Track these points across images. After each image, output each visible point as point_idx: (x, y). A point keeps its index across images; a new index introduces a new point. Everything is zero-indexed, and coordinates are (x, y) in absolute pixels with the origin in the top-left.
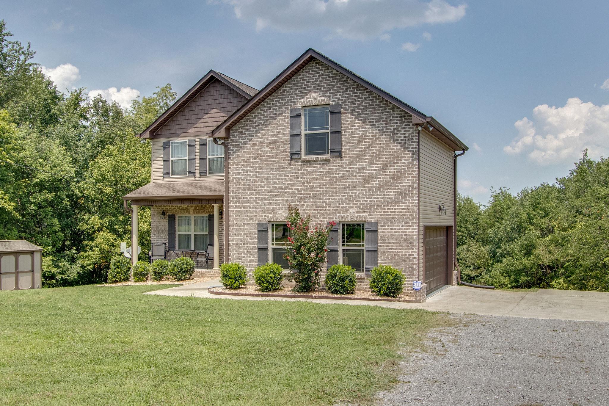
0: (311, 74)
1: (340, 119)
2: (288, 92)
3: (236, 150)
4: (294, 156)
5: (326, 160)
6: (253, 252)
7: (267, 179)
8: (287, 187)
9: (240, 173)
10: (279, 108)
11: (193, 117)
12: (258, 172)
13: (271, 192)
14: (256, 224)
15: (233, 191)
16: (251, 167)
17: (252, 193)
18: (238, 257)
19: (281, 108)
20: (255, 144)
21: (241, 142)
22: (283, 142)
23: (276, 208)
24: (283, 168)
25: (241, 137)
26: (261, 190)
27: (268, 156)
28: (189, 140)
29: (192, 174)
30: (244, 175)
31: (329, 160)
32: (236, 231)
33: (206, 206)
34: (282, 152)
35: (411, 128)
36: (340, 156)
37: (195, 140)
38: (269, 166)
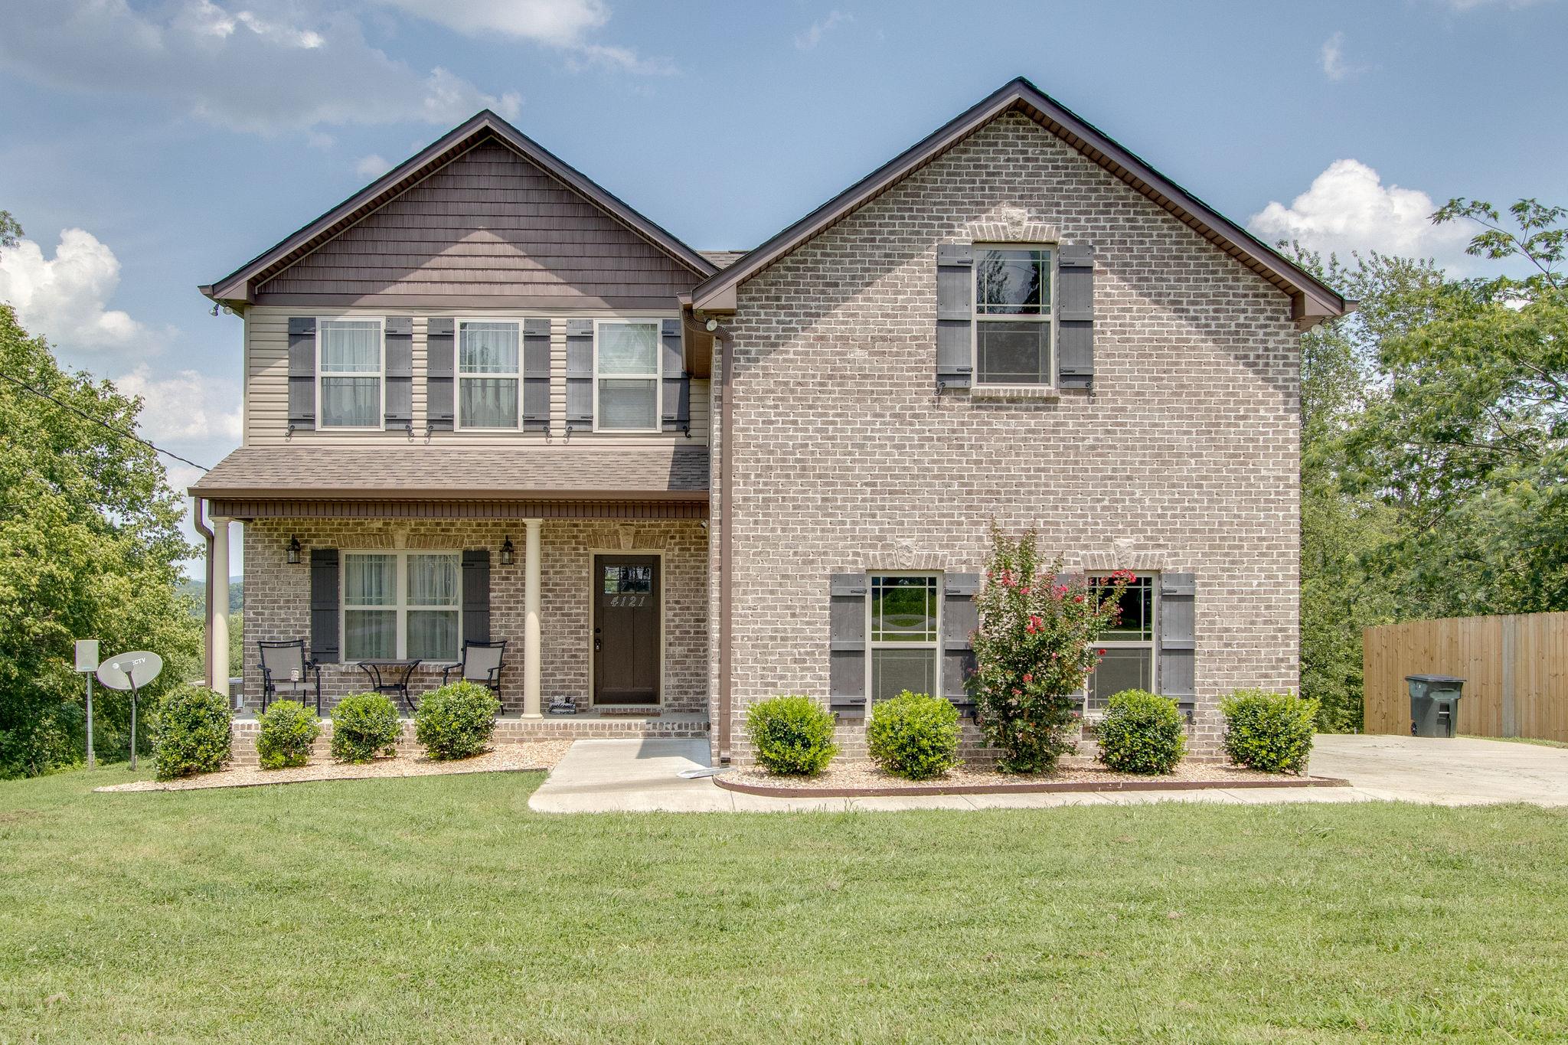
0: (1001, 152)
1: (1089, 289)
2: (929, 196)
3: (759, 352)
4: (948, 382)
5: (1046, 400)
6: (815, 661)
7: (861, 446)
8: (927, 469)
9: (771, 422)
10: (903, 240)
11: (407, 247)
12: (833, 423)
13: (874, 484)
14: (825, 577)
15: (746, 476)
16: (810, 407)
17: (813, 484)
18: (762, 677)
19: (909, 241)
20: (822, 338)
21: (776, 330)
22: (916, 338)
23: (893, 531)
24: (915, 416)
25: (775, 314)
26: (841, 477)
27: (865, 377)
28: (389, 320)
29: (399, 423)
30: (785, 430)
31: (1056, 400)
32: (754, 600)
33: (452, 524)
34: (912, 369)
35: (1282, 327)
36: (1088, 391)
37: (409, 320)
38: (869, 408)
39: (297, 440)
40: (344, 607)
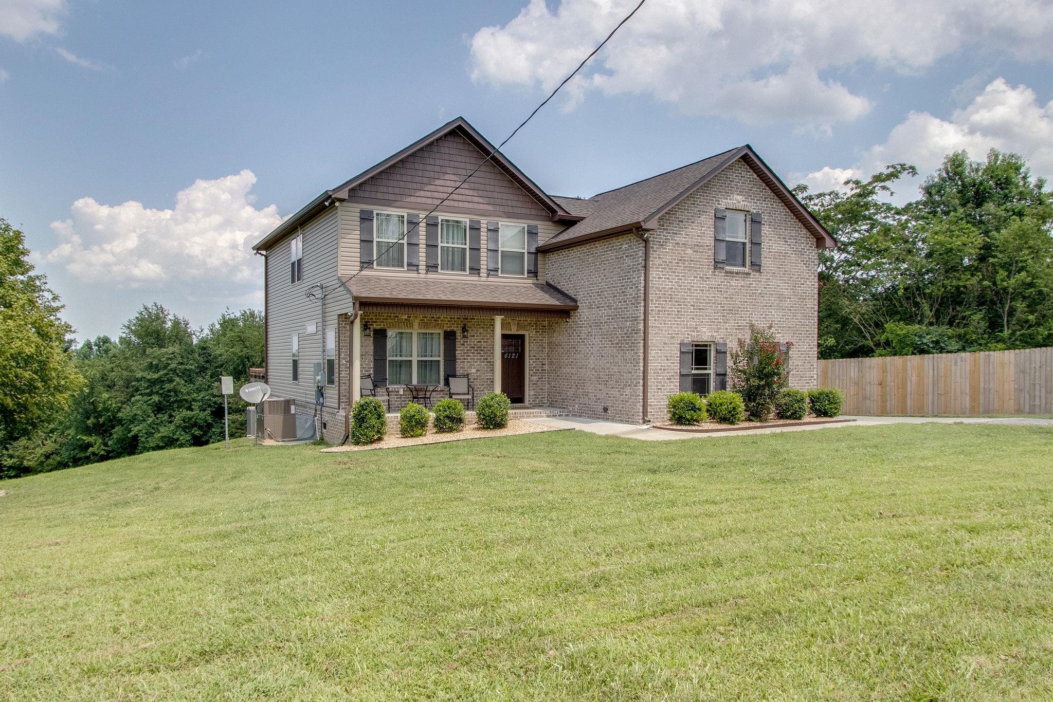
0: (734, 173)
1: (760, 230)
2: (712, 188)
3: (657, 248)
4: (717, 264)
5: (747, 274)
6: (674, 379)
7: (690, 290)
8: (711, 300)
9: (661, 278)
10: (704, 205)
11: (417, 179)
12: (681, 279)
13: (694, 306)
14: (678, 344)
15: (652, 300)
16: (674, 272)
17: (674, 305)
18: (657, 386)
19: (706, 205)
20: (678, 244)
21: (662, 239)
22: (707, 246)
23: (700, 325)
24: (707, 278)
25: (663, 232)
26: (684, 302)
27: (691, 261)
28: (408, 215)
29: (414, 266)
30: (665, 282)
31: (749, 274)
32: (655, 353)
33: (439, 318)
34: (706, 259)
35: (813, 250)
36: (759, 271)
37: (418, 216)
38: (693, 274)
39: (364, 273)
40: (389, 358)
